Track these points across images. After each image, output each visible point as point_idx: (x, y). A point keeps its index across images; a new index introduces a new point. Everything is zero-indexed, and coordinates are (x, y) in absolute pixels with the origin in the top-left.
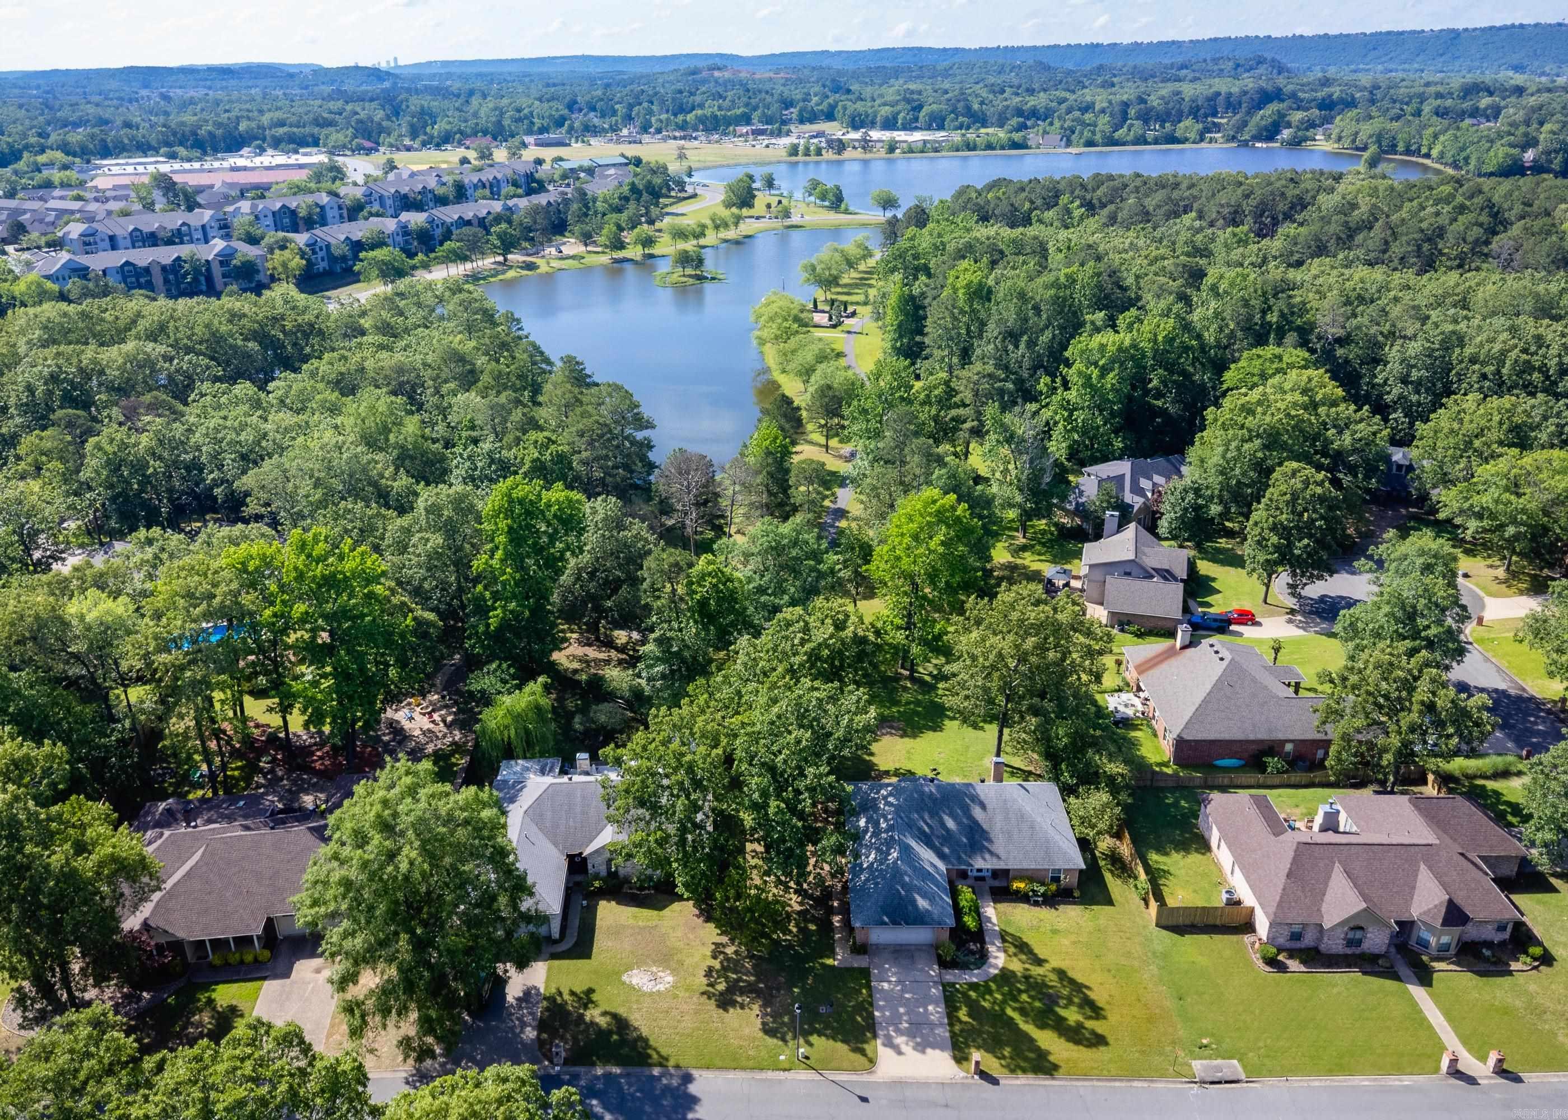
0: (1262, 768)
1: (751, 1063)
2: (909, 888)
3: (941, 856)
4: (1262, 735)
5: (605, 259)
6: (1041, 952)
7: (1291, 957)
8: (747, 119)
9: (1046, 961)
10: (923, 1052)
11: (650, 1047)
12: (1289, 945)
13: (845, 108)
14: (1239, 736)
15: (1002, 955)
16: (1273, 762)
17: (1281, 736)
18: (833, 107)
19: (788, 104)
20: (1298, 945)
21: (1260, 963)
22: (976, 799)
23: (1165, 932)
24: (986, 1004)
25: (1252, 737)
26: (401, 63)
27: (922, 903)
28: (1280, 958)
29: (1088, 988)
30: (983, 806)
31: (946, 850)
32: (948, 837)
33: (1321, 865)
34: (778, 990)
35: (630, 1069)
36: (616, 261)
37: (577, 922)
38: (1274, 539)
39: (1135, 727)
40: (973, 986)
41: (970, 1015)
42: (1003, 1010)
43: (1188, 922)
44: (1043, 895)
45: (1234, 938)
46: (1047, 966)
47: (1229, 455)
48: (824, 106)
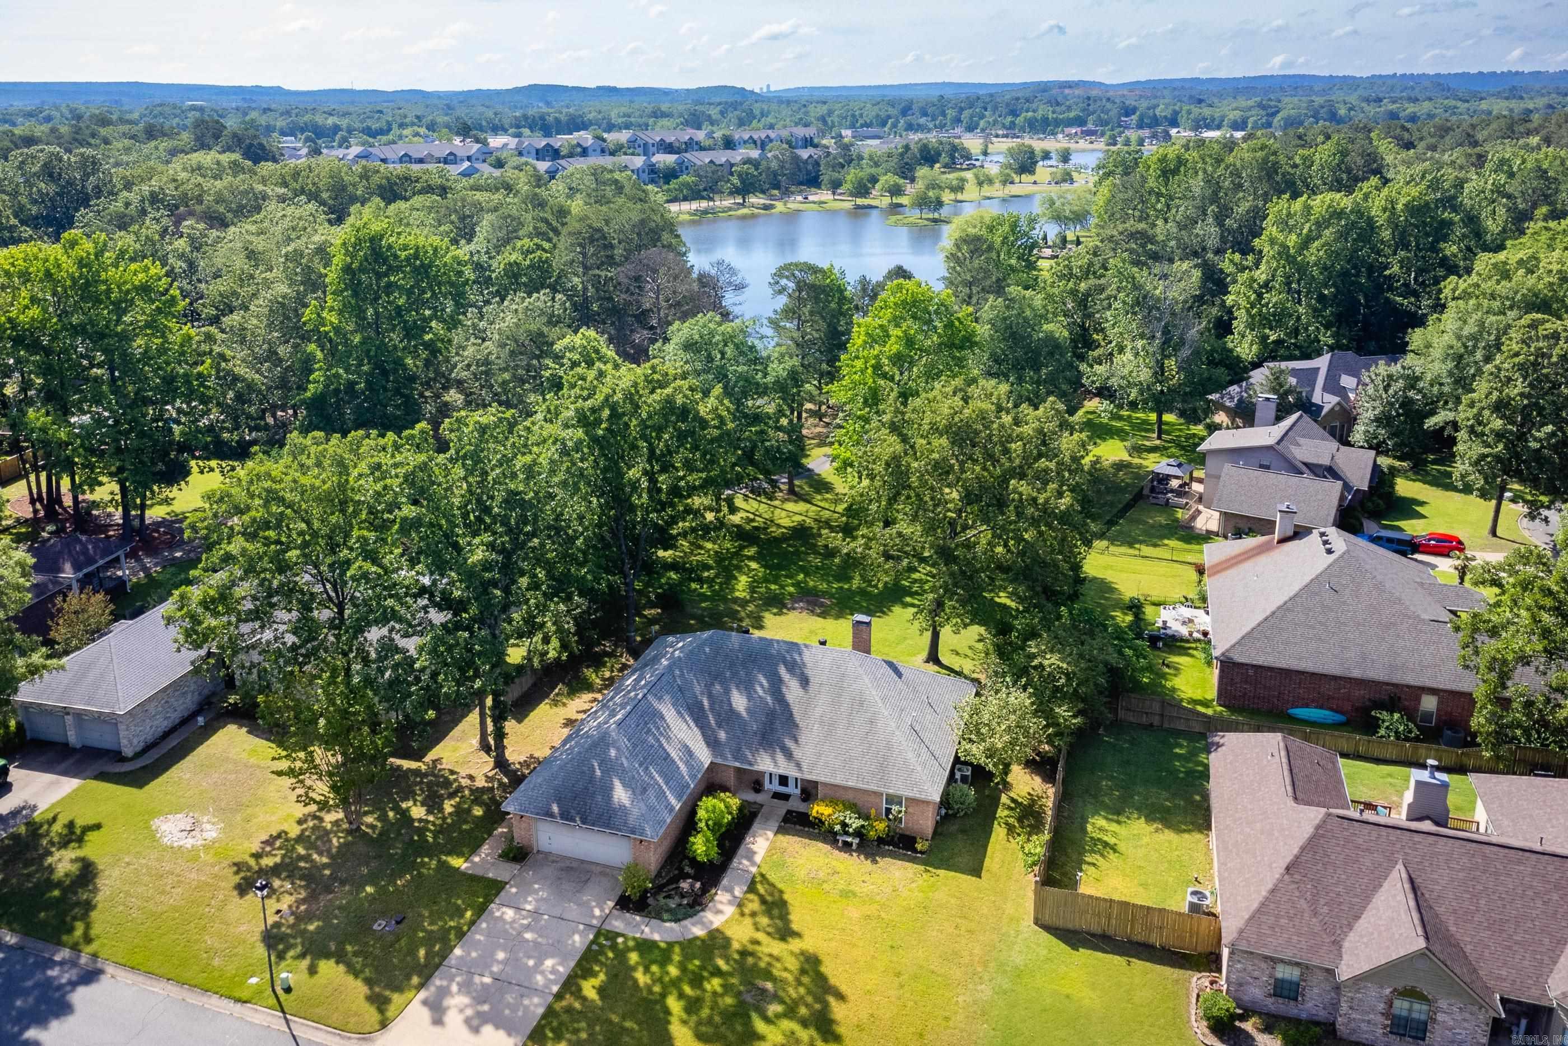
0: (1370, 727)
1: (201, 978)
2: (610, 768)
3: (712, 743)
4: (1377, 673)
5: (848, 205)
6: (797, 920)
7: (1268, 1029)
8: (1080, 122)
9: (798, 935)
10: (476, 1030)
11: (85, 917)
12: (1272, 1005)
13: (1189, 112)
14: (1332, 668)
15: (730, 910)
16: (1391, 720)
17: (1411, 679)
18: (1176, 113)
19: (1129, 112)
20: (1290, 1009)
21: (1200, 1029)
22: (798, 670)
23: (1045, 937)
24: (641, 978)
25: (1356, 673)
26: (772, 89)
27: (621, 794)
28: (1248, 1026)
29: (841, 997)
30: (805, 682)
31: (722, 735)
32: (728, 717)
33: (1367, 861)
34: (343, 883)
35: (30, 943)
36: (858, 207)
37: (174, 743)
38: (1498, 424)
39: (1184, 651)
40: (645, 947)
41: (601, 991)
42: (664, 995)
43: (1095, 928)
44: (859, 833)
45: (1167, 971)
46: (795, 945)
47: (1465, 332)
48: (1168, 113)
